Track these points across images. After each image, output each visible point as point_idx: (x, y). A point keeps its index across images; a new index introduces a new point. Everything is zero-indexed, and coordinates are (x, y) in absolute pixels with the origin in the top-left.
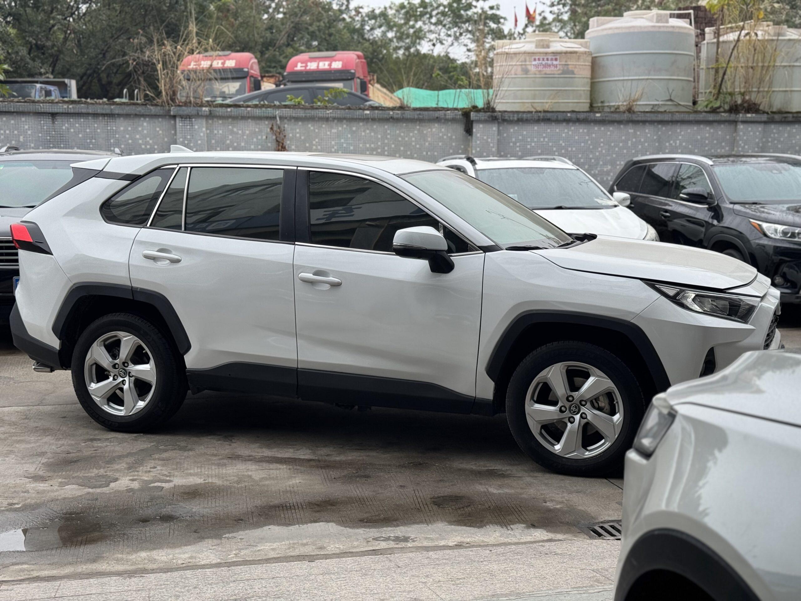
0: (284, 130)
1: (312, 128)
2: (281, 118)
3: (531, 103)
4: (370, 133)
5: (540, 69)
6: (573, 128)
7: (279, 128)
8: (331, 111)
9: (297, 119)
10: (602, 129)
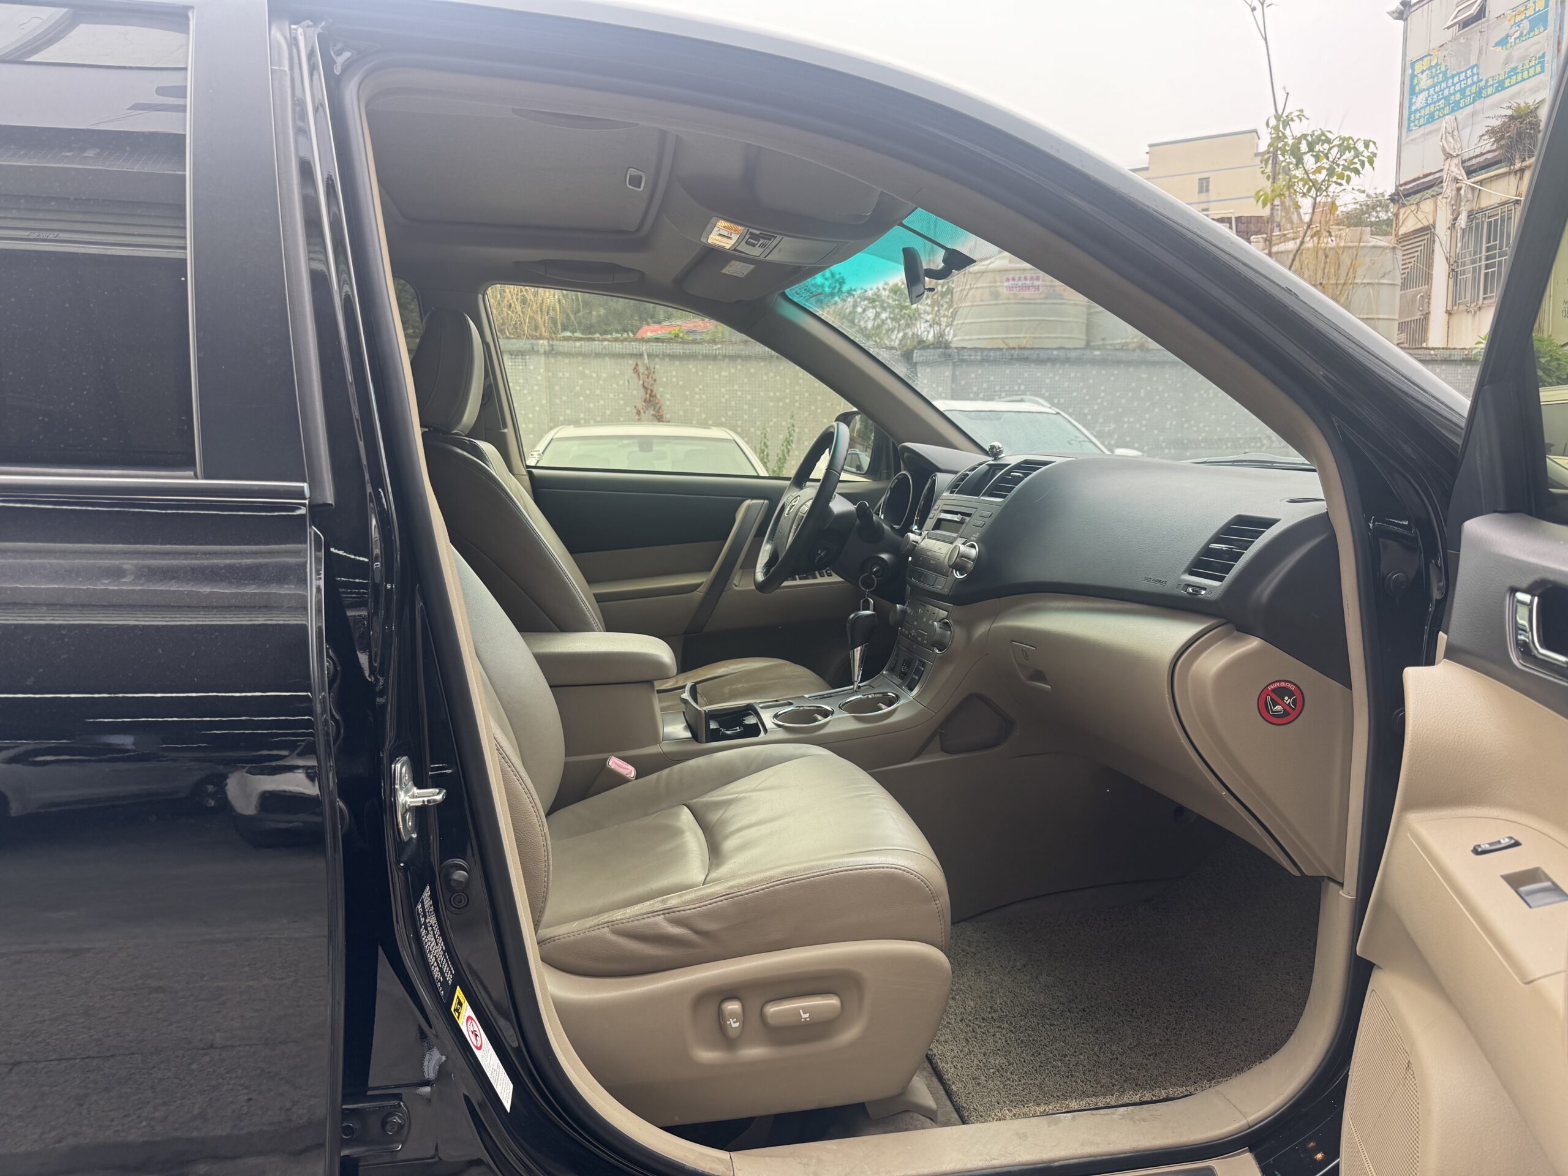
0: (654, 372)
1: (694, 370)
2: (649, 355)
3: (1002, 339)
4: (775, 376)
5: (1014, 292)
6: (1061, 371)
7: (647, 369)
8: (719, 346)
9: (673, 357)
10: (1103, 372)
